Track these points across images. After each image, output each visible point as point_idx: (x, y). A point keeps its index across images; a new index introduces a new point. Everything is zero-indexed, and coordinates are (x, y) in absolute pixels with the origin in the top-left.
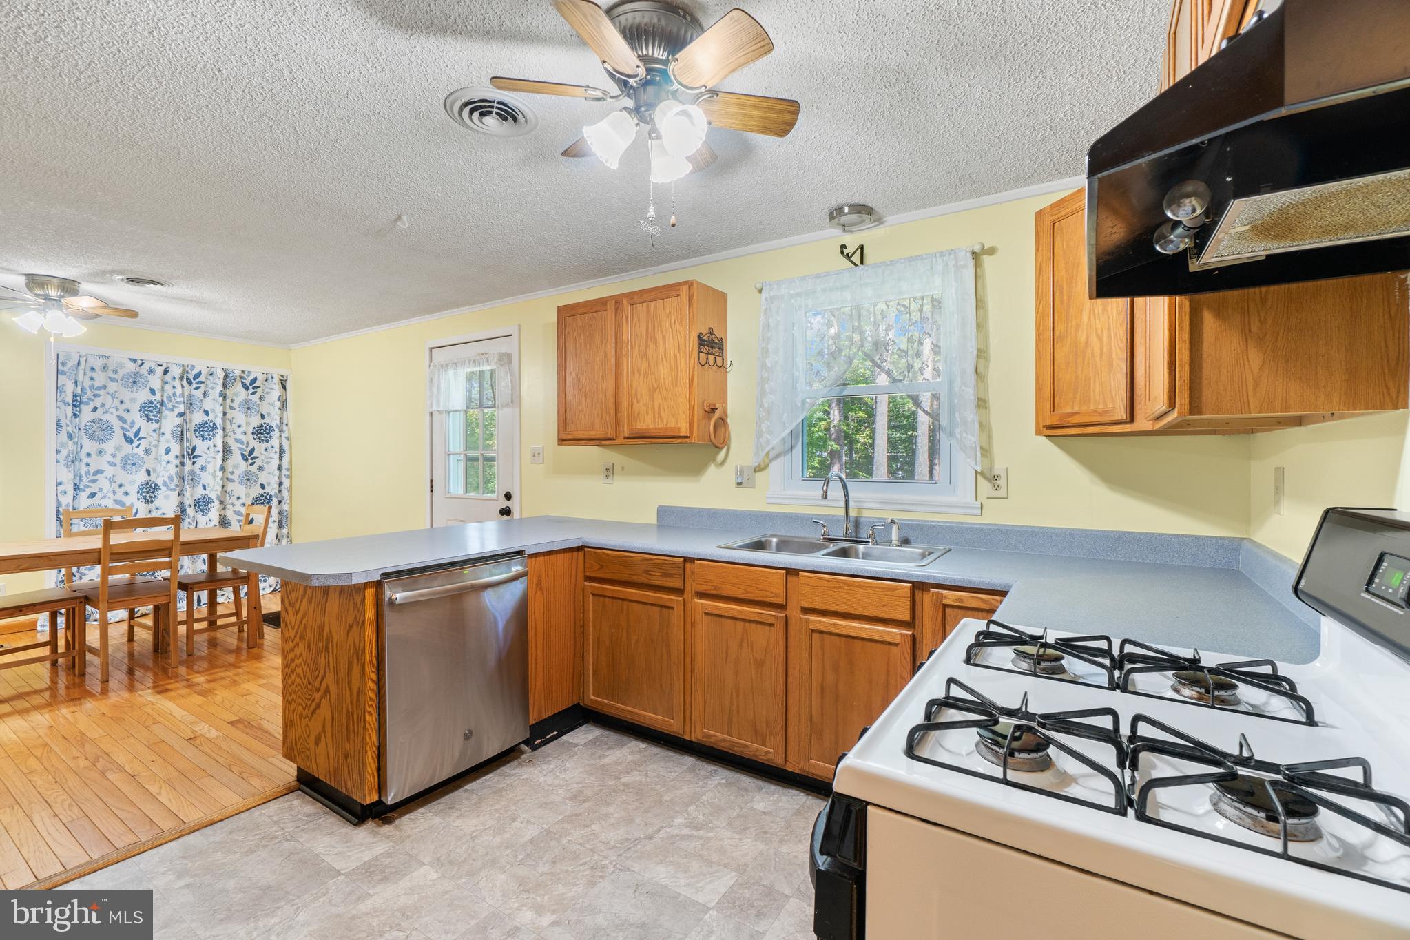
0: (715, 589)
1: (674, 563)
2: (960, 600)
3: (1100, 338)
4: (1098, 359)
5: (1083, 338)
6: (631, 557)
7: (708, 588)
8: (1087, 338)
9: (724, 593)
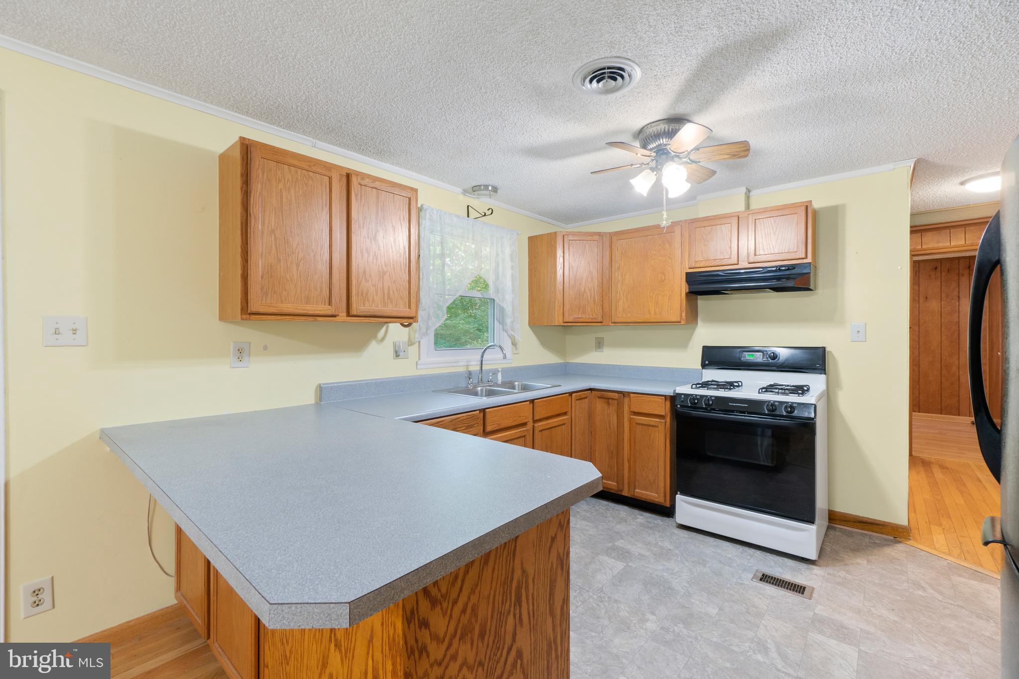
0: (498, 426)
1: (474, 416)
2: (580, 396)
3: (590, 291)
4: (589, 298)
5: (583, 289)
6: (443, 421)
7: (494, 426)
8: (585, 290)
9: (503, 426)
